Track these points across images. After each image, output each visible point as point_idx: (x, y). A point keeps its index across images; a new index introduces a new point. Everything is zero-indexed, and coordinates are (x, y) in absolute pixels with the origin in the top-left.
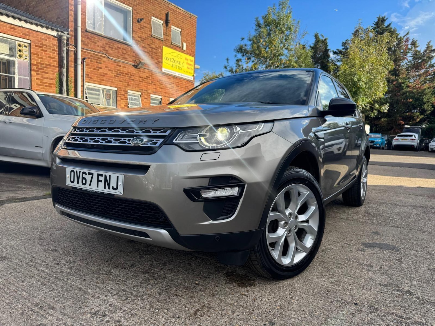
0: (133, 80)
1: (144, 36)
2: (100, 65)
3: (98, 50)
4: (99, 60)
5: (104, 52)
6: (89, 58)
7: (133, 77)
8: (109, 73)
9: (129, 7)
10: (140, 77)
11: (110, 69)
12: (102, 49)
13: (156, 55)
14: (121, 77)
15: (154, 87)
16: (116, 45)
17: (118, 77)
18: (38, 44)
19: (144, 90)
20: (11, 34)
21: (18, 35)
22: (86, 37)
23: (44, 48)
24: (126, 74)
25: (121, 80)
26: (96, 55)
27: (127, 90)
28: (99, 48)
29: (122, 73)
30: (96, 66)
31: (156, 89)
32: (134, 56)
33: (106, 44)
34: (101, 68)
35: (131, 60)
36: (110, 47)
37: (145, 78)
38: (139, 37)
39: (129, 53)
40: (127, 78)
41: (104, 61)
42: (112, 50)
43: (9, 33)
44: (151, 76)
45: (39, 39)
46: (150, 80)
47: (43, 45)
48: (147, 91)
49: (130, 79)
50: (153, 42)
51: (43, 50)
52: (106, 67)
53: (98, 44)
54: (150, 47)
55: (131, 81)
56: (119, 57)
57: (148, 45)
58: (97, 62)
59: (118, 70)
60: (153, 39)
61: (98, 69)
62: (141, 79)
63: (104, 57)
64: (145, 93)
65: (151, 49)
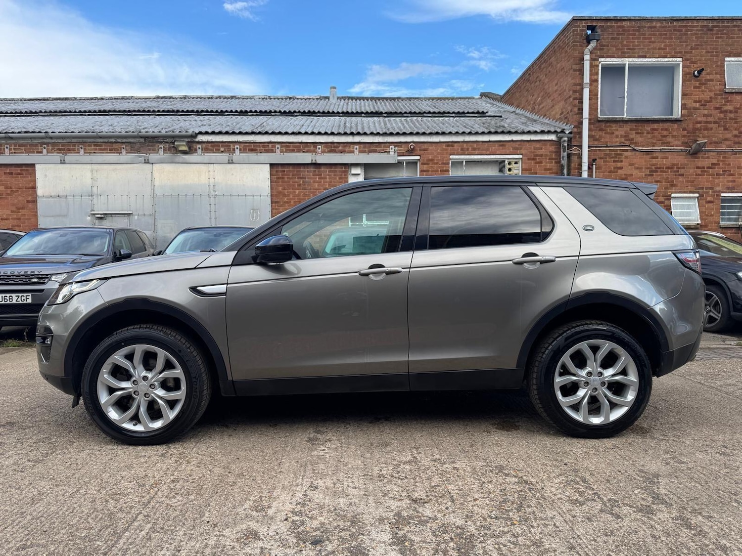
0: (682, 175)
1: (707, 96)
2: (619, 165)
3: (617, 142)
4: (617, 157)
5: (627, 143)
6: (601, 158)
7: (681, 171)
8: (635, 172)
9: (675, 59)
10: (698, 168)
11: (637, 166)
12: (623, 140)
13: (736, 123)
14: (660, 175)
15: (731, 178)
16: (648, 127)
17: (653, 175)
18: (532, 156)
19: (706, 188)
20: (499, 153)
21: (508, 152)
22: (598, 129)
23: (539, 158)
24: (668, 168)
25: (659, 179)
26: (614, 150)
27: (669, 194)
28: (618, 140)
29: (659, 168)
30: (613, 168)
31: (734, 181)
32: (684, 136)
33: (631, 130)
34: (621, 168)
35: (679, 143)
36: (637, 133)
37: (708, 168)
38: (695, 102)
39: (675, 133)
40: (670, 174)
41: (626, 157)
42: (641, 137)
43: (498, 152)
44: (723, 161)
45: (533, 150)
46: (720, 168)
47: (537, 156)
48: (712, 188)
49: (676, 175)
50: (728, 102)
51: (537, 163)
52: (631, 165)
53: (617, 133)
54: (721, 112)
55: (678, 178)
56: (655, 143)
57: (716, 108)
58: (614, 161)
59: (653, 165)
60: (727, 96)
61: (616, 170)
62: (699, 171)
63: (627, 151)
64: (708, 192)
65: (722, 115)
